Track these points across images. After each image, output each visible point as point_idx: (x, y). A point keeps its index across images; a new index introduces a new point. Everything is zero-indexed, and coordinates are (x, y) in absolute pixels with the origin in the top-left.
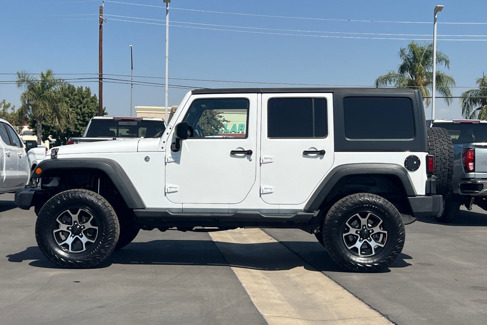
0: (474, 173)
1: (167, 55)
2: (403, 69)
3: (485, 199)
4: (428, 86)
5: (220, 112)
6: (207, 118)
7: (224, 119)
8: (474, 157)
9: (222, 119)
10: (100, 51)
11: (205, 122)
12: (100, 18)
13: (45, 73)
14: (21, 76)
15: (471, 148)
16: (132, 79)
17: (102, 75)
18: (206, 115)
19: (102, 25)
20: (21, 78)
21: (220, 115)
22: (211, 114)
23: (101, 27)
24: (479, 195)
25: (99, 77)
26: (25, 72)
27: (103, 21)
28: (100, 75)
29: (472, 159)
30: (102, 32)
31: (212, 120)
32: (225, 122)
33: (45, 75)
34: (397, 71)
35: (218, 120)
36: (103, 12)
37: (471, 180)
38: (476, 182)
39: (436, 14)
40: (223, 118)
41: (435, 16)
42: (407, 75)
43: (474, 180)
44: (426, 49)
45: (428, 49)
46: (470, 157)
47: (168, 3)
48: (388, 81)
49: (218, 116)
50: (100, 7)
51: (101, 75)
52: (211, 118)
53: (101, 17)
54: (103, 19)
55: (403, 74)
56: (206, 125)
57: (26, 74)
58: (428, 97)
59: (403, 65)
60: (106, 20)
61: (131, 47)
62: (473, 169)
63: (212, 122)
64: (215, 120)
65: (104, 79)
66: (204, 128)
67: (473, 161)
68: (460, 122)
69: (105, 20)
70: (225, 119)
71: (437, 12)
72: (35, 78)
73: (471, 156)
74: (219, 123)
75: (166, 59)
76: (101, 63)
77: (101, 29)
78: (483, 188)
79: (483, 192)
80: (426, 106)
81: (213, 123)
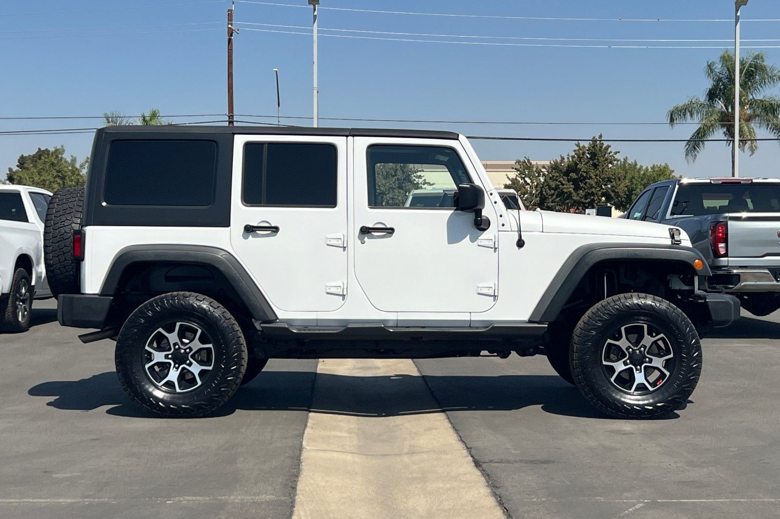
0: (726, 259)
1: (315, 85)
2: (712, 95)
3: (747, 297)
4: (753, 122)
5: (419, 170)
6: (398, 179)
7: (425, 180)
8: (727, 235)
9: (421, 180)
10: (230, 79)
11: (395, 185)
12: (228, 28)
13: (147, 114)
14: (110, 119)
15: (722, 222)
16: (279, 122)
17: (233, 116)
18: (396, 175)
19: (232, 38)
20: (111, 124)
21: (419, 174)
22: (403, 172)
23: (230, 41)
24: (734, 291)
25: (228, 120)
26: (116, 113)
27: (234, 31)
28: (229, 116)
29: (724, 238)
30: (232, 50)
31: (406, 183)
32: (426, 185)
33: (147, 119)
34: (703, 98)
35: (415, 182)
36: (234, 18)
37: (723, 268)
38: (730, 272)
39: (738, 10)
40: (423, 178)
41: (736, 13)
42: (720, 105)
43: (726, 268)
44: (749, 62)
45: (753, 62)
46: (720, 235)
47: (316, 5)
48: (688, 114)
49: (414, 176)
50: (229, 11)
51: (231, 117)
52: (404, 179)
53: (230, 26)
54: (233, 30)
55: (712, 102)
56: (396, 191)
57: (118, 117)
58: (753, 138)
59: (712, 89)
60: (238, 30)
61: (276, 71)
62: (725, 252)
63: (405, 186)
64: (411, 182)
65: (236, 122)
66: (393, 196)
67: (725, 240)
68: (721, 182)
69: (238, 32)
70: (427, 181)
71: (740, 6)
72: (132, 124)
73: (723, 234)
74: (418, 187)
75: (314, 91)
76: (231, 97)
77: (230, 45)
78: (739, 281)
79: (740, 286)
80: (750, 153)
81: (407, 188)
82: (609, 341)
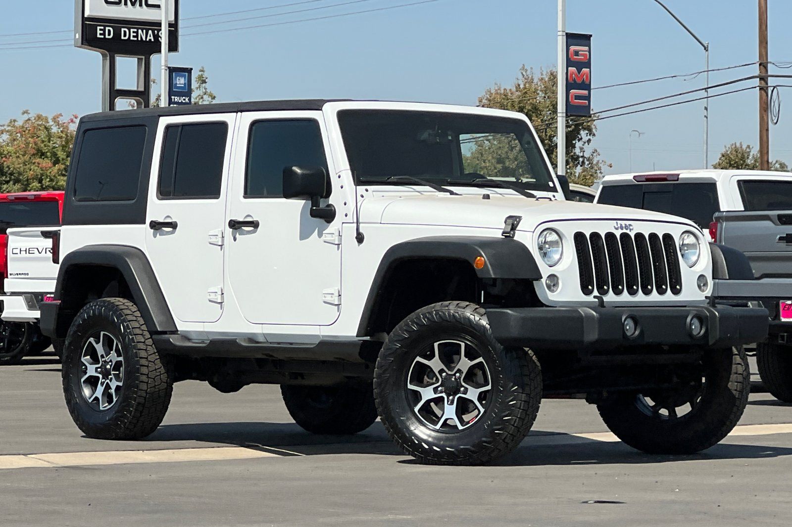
82: (418, 359)
